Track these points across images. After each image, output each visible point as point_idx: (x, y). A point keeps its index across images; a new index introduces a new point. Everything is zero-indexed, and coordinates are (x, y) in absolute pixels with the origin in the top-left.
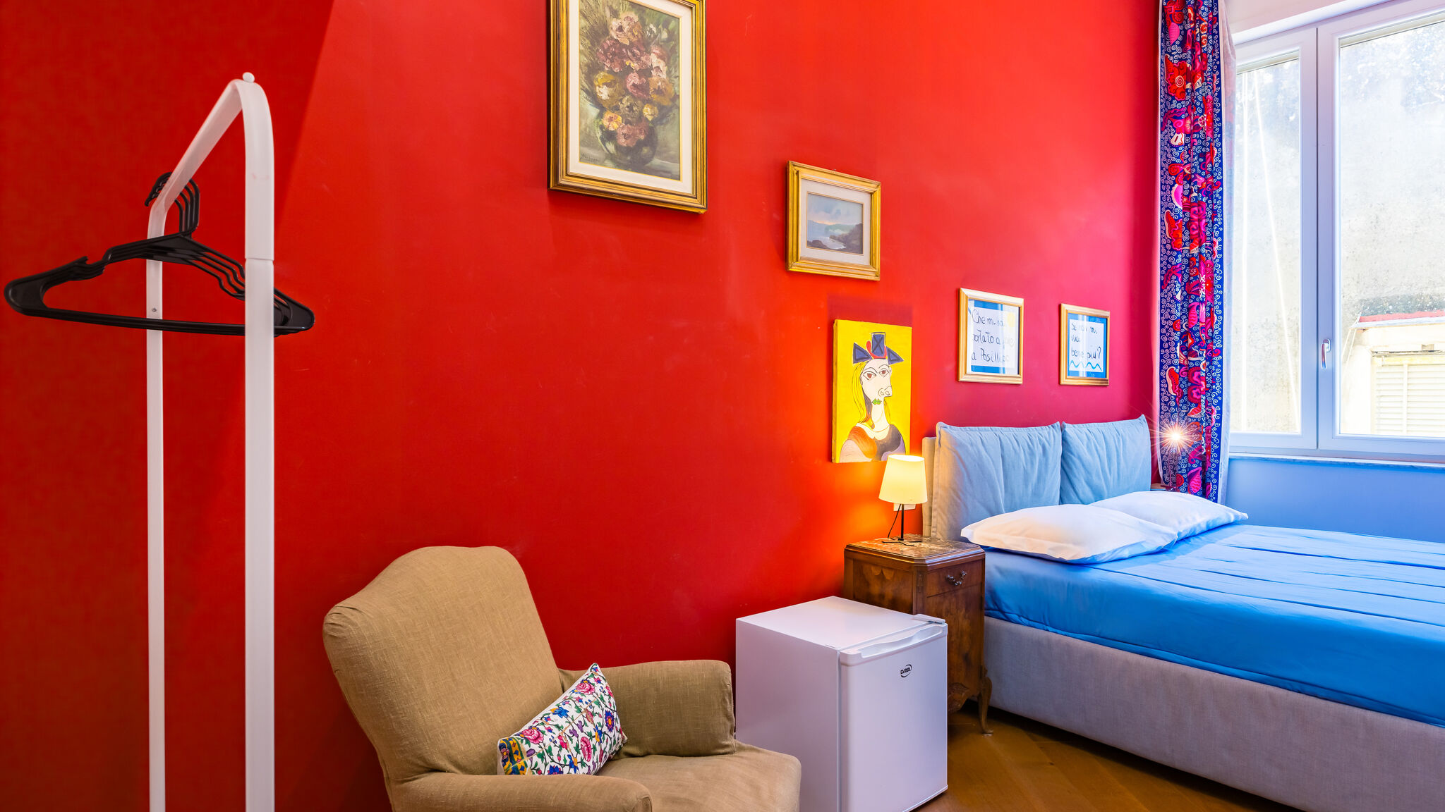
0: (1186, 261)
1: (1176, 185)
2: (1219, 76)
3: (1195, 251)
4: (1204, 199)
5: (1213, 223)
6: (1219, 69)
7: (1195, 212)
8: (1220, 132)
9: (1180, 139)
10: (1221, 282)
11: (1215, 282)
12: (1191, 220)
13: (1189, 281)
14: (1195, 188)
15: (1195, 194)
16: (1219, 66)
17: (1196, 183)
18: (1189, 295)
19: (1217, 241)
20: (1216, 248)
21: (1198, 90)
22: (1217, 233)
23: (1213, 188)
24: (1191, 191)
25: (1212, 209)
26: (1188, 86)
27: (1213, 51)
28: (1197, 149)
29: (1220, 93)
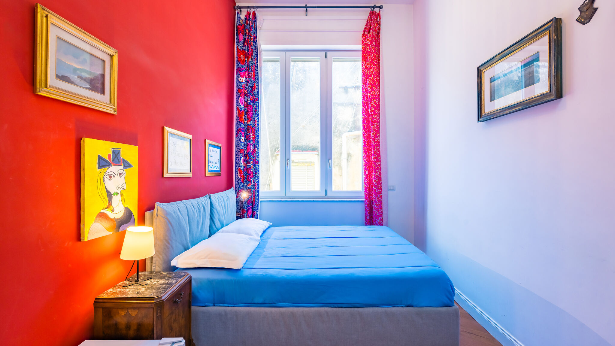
0: (246, 127)
1: (241, 97)
2: (257, 59)
3: (249, 123)
4: (252, 104)
5: (255, 114)
6: (257, 56)
7: (249, 108)
8: (258, 80)
9: (243, 80)
10: (258, 136)
11: (256, 136)
12: (248, 111)
13: (247, 134)
14: (249, 99)
15: (249, 101)
16: (257, 55)
17: (249, 97)
18: (247, 140)
19: (257, 120)
20: (257, 123)
21: (250, 62)
22: (257, 117)
23: (255, 100)
24: (248, 100)
25: (255, 108)
26: (246, 59)
27: (255, 49)
28: (250, 84)
29: (258, 65)
